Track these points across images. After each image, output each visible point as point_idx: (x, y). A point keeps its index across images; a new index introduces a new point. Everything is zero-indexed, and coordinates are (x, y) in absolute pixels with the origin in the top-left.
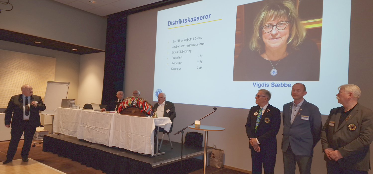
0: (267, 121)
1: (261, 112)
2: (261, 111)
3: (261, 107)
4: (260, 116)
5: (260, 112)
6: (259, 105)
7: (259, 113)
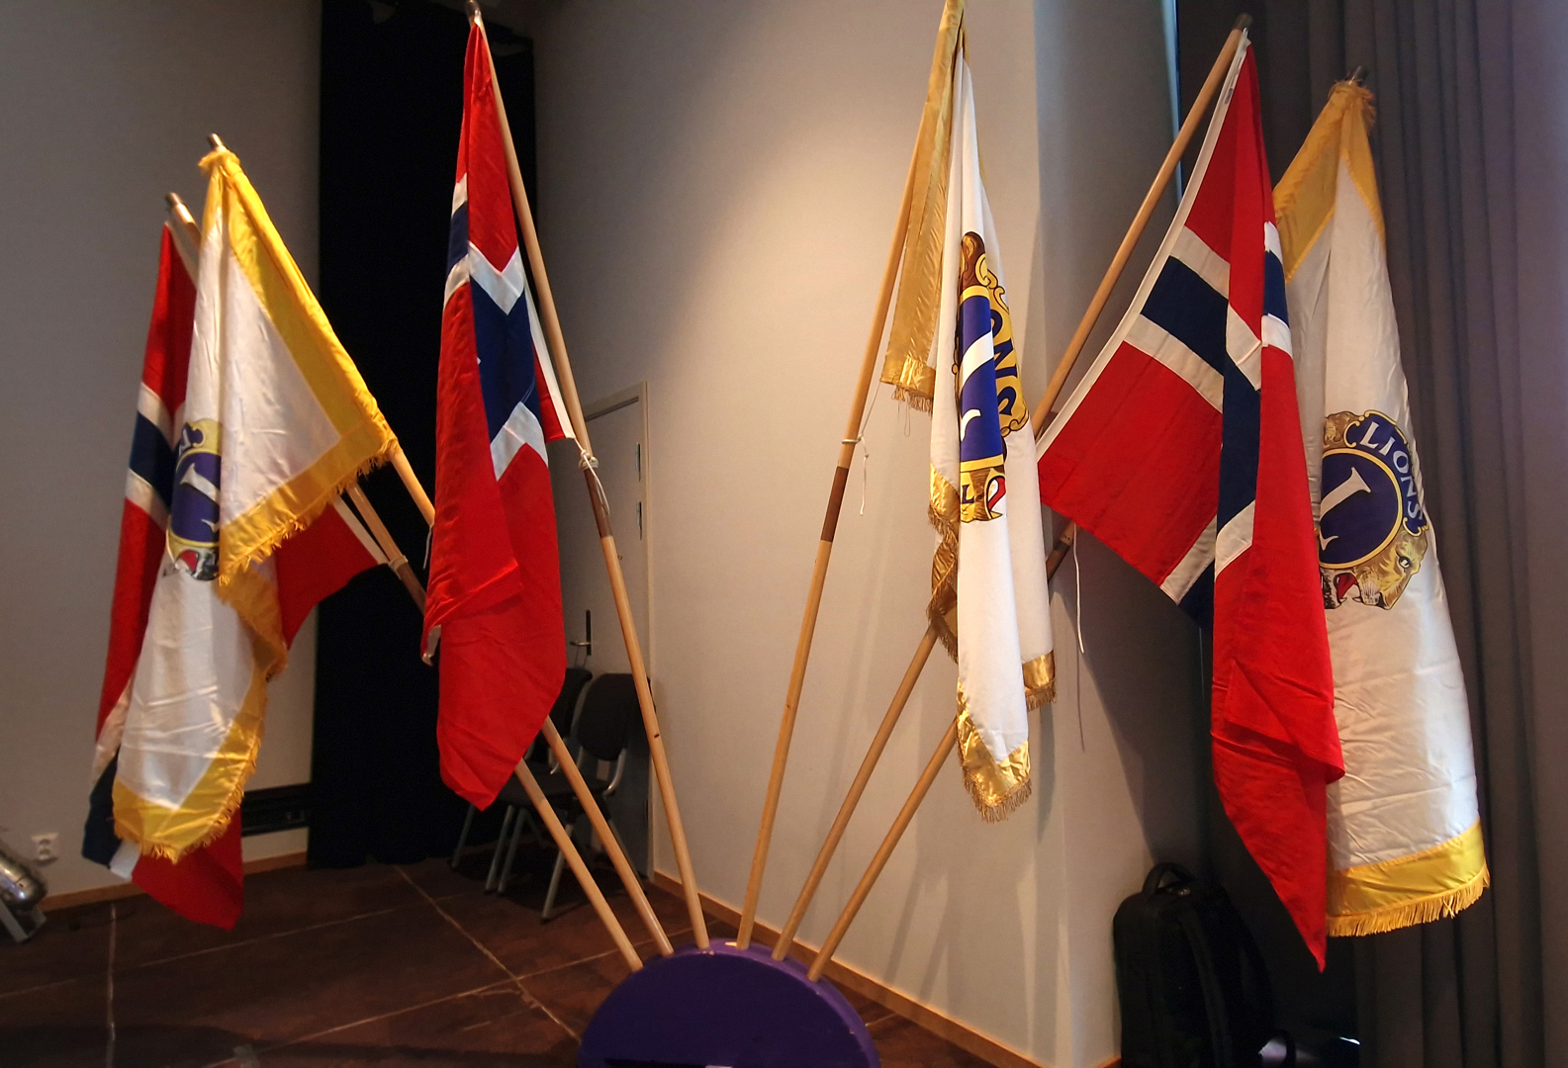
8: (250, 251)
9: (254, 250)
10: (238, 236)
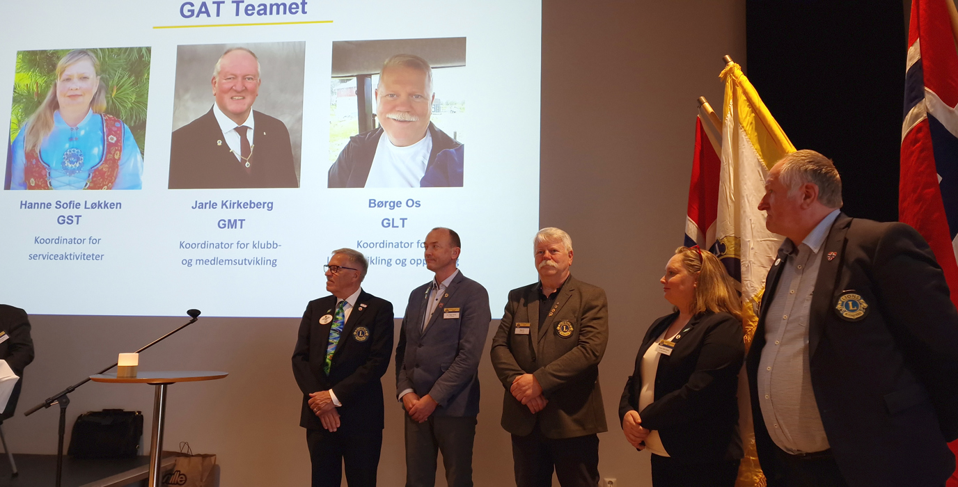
0: (361, 335)
1: (341, 314)
2: (341, 309)
3: (339, 300)
4: (339, 325)
5: (338, 314)
6: (337, 295)
7: (337, 317)
8: (751, 123)
9: (754, 122)
10: (744, 116)
